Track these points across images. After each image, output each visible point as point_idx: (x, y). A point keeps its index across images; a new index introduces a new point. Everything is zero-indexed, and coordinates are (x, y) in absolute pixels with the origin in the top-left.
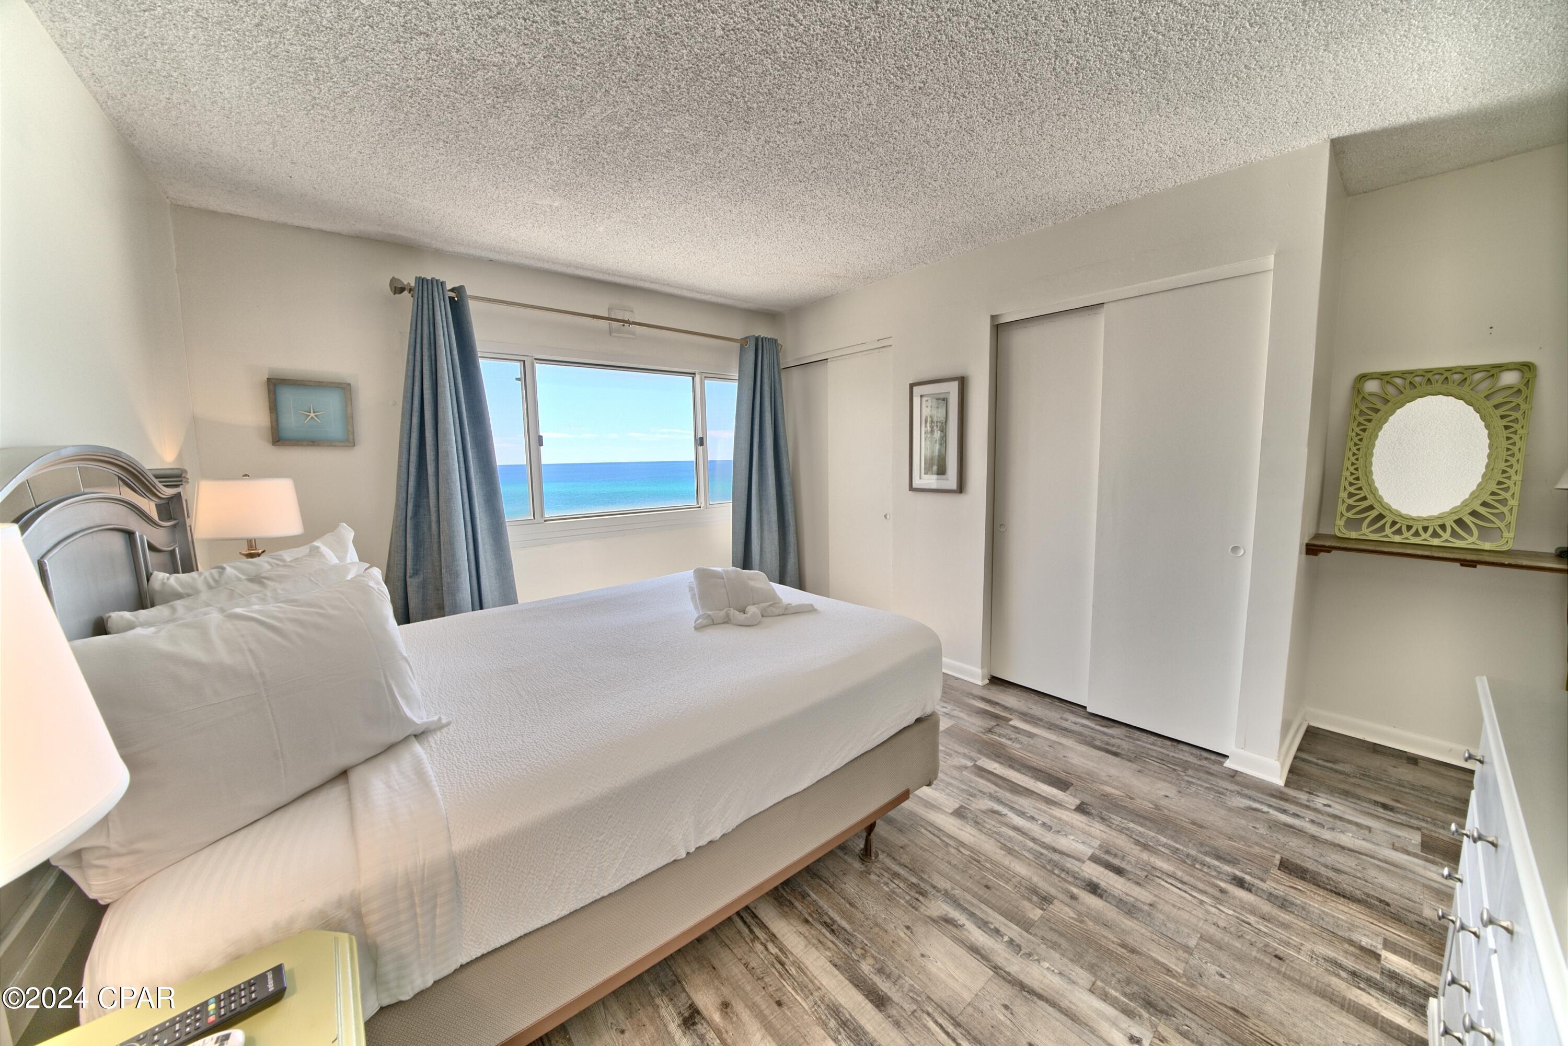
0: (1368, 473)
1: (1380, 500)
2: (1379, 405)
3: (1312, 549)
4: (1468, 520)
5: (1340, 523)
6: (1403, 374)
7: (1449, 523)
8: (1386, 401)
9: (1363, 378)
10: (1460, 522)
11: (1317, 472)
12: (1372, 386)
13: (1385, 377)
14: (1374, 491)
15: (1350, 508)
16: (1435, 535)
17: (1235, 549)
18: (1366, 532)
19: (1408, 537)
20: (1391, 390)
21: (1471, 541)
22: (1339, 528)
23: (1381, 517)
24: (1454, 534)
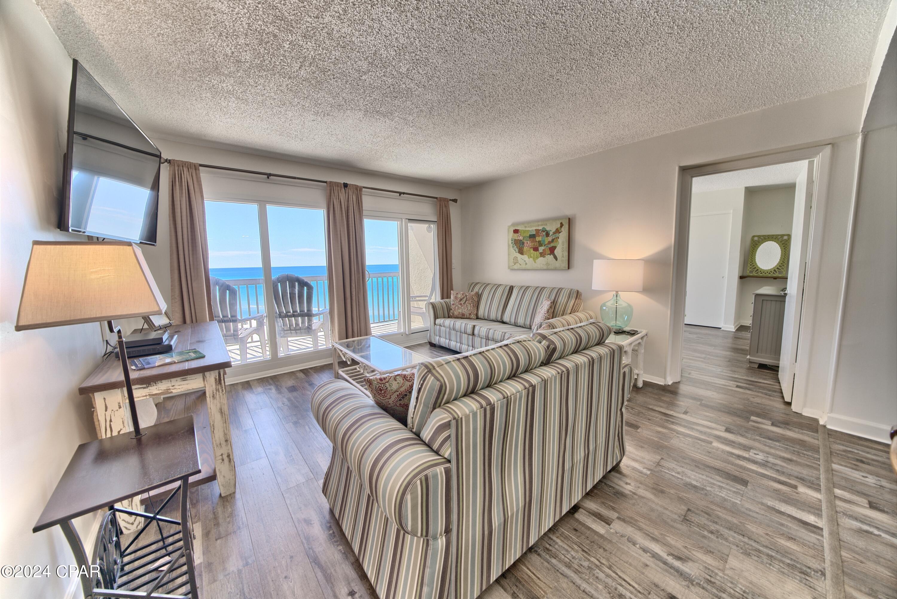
0: (755, 260)
1: (757, 266)
2: (757, 243)
3: (741, 278)
4: (776, 270)
5: (748, 272)
6: (763, 236)
7: (773, 271)
8: (759, 242)
9: (754, 236)
10: (775, 270)
11: (742, 259)
12: (756, 238)
13: (759, 236)
14: (756, 264)
15: (750, 268)
16: (769, 273)
17: (723, 277)
18: (754, 274)
19: (764, 274)
20: (760, 239)
21: (777, 275)
22: (748, 273)
23: (758, 270)
24: (773, 273)
